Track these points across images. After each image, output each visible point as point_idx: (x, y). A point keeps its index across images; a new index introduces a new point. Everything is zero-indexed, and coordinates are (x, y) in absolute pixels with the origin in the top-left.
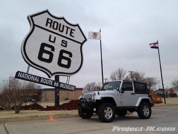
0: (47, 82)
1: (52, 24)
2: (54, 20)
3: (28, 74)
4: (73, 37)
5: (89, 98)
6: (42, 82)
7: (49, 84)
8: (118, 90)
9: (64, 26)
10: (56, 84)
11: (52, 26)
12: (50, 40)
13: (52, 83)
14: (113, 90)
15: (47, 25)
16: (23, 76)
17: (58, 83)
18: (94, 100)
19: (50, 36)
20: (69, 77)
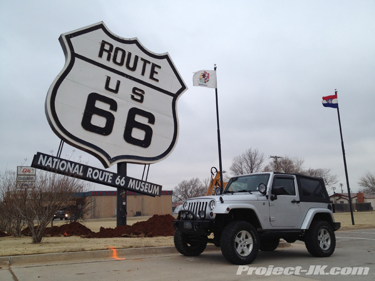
0: (101, 177)
1: (112, 54)
2: (116, 44)
3: (59, 158)
4: (157, 80)
5: (201, 210)
6: (90, 177)
7: (106, 181)
8: (264, 193)
9: (137, 58)
10: (120, 182)
11: (112, 58)
12: (107, 88)
13: (111, 178)
14: (251, 193)
15: (100, 55)
16: (49, 162)
17: (124, 178)
18: (211, 214)
19: (108, 79)
20: (147, 166)
